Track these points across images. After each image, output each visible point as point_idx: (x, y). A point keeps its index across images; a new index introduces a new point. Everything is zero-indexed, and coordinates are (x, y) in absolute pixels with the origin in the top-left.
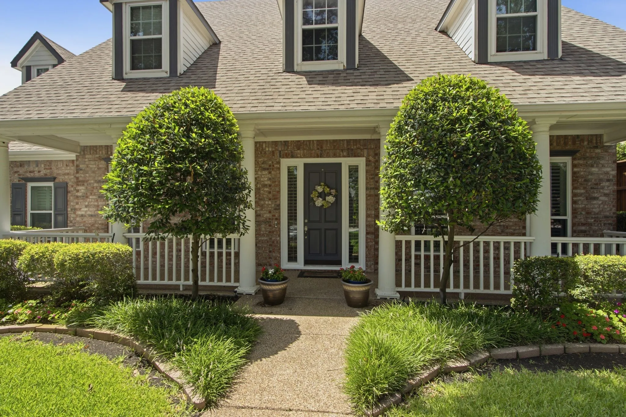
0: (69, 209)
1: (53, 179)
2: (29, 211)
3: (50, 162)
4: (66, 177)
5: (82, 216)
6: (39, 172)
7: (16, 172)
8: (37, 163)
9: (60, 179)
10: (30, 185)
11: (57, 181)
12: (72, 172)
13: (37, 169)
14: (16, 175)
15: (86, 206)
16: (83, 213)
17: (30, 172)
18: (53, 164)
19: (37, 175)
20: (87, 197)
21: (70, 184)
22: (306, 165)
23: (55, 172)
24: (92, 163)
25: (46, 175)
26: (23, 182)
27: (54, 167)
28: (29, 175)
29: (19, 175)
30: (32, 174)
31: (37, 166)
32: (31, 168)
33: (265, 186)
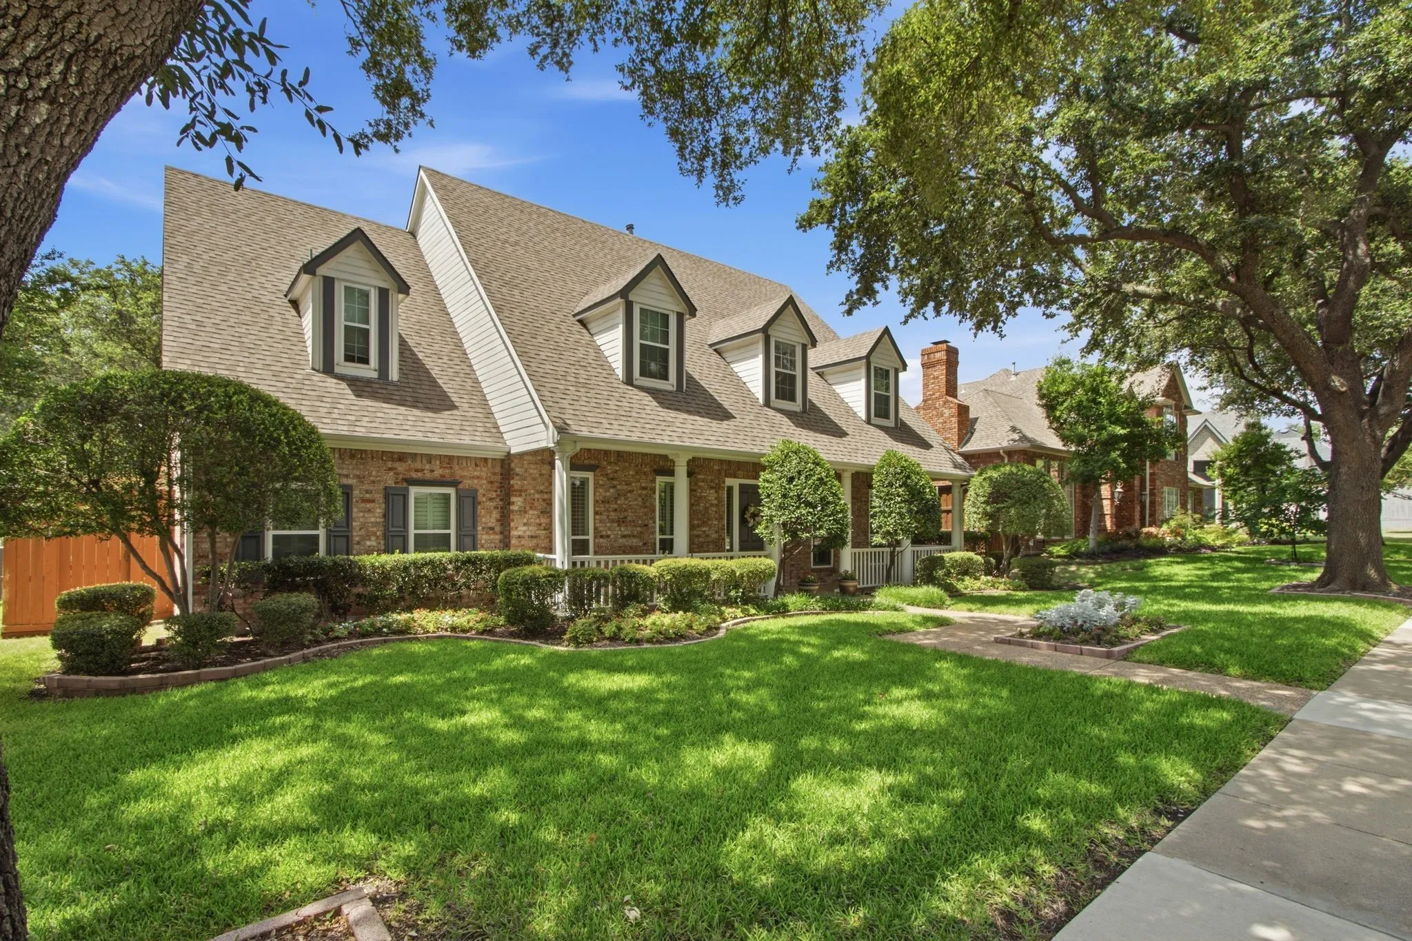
0: (480, 528)
1: (454, 484)
2: (412, 531)
3: (451, 458)
4: (476, 481)
5: (519, 537)
6: (432, 471)
7: (390, 469)
8: (430, 458)
9: (467, 483)
10: (414, 491)
11: (461, 486)
12: (484, 474)
13: (428, 467)
14: (391, 473)
15: (525, 525)
16: (520, 533)
17: (417, 471)
18: (455, 462)
19: (428, 476)
20: (525, 512)
21: (481, 491)
22: (741, 486)
23: (459, 472)
24: (532, 466)
25: (443, 476)
26: (405, 485)
27: (456, 467)
28: (414, 475)
29: (397, 474)
30: (420, 474)
31: (430, 462)
32: (418, 465)
33: (712, 505)
